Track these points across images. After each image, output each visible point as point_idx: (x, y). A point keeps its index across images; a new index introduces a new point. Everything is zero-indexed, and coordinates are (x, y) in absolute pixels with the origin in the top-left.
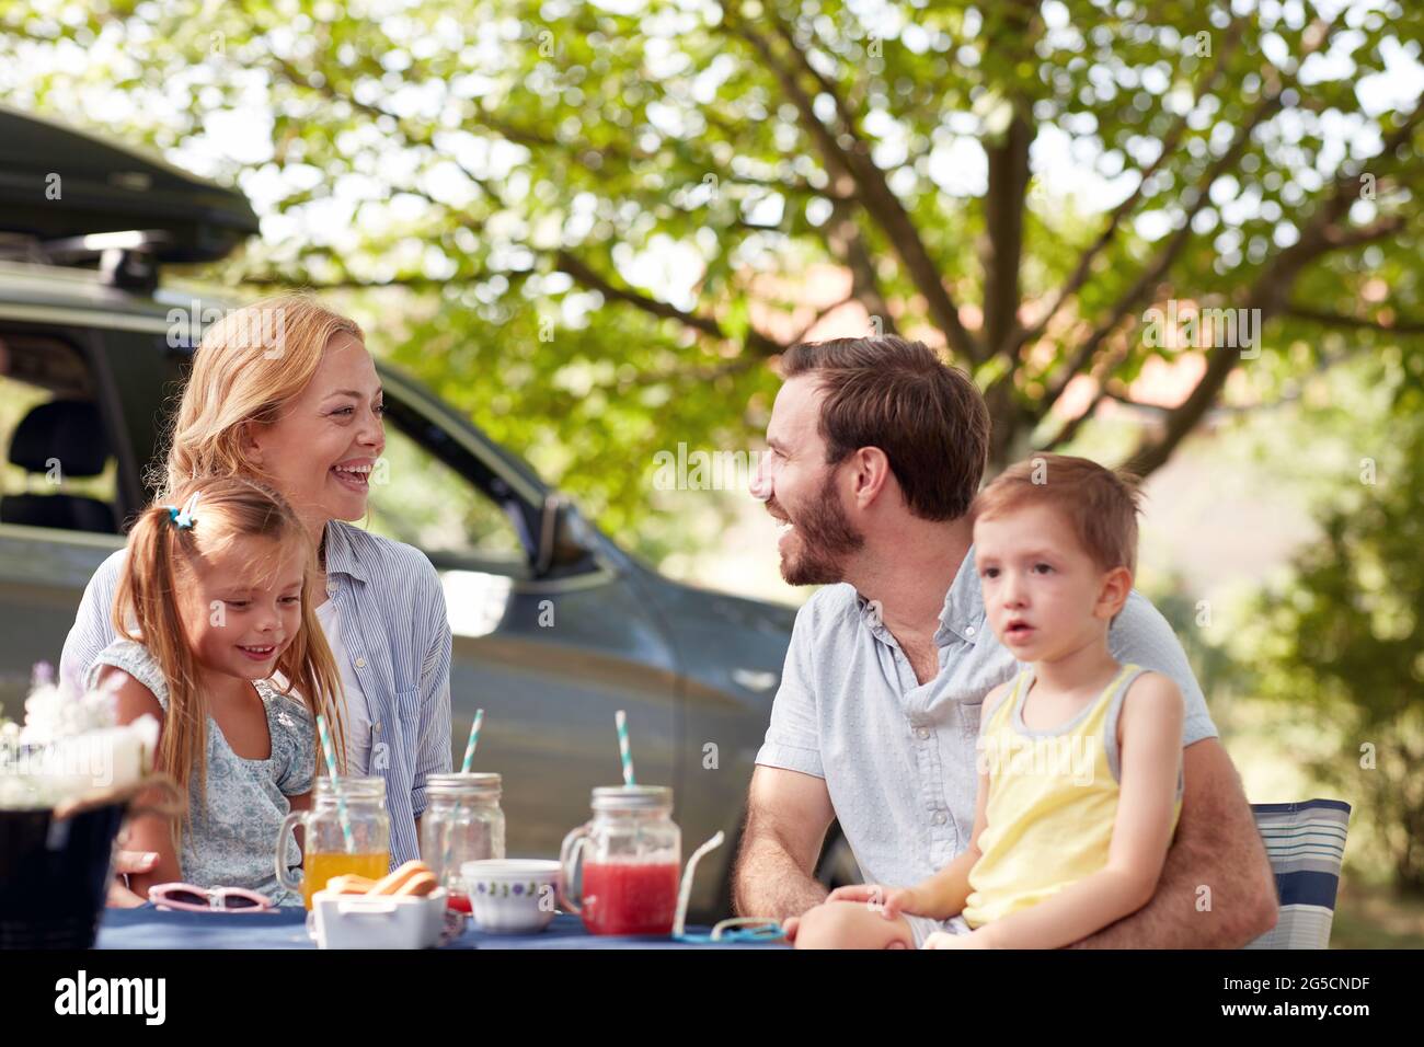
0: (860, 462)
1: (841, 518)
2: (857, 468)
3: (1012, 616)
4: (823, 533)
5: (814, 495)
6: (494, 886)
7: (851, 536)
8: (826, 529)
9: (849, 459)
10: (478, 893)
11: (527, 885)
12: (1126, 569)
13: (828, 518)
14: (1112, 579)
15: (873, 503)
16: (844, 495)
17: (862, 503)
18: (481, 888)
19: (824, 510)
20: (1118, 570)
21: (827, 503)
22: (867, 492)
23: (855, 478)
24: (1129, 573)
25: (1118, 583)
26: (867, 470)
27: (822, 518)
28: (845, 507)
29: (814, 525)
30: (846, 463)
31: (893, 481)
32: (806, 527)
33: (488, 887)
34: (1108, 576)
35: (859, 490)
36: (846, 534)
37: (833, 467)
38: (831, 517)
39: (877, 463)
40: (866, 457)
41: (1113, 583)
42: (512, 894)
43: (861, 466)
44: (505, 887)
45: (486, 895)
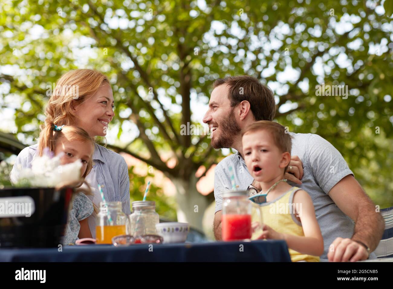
0: (241, 106)
1: (235, 123)
2: (240, 108)
3: (255, 164)
4: (229, 128)
5: (227, 116)
6: (169, 229)
7: (238, 128)
8: (230, 126)
9: (238, 105)
10: (163, 232)
11: (180, 228)
12: (289, 153)
13: (231, 123)
14: (284, 156)
15: (245, 118)
16: (236, 116)
17: (241, 119)
18: (165, 230)
19: (230, 120)
20: (286, 153)
21: (231, 118)
22: (243, 115)
23: (239, 112)
24: (289, 154)
25: (286, 157)
26: (243, 108)
27: (229, 123)
28: (236, 120)
29: (226, 125)
30: (237, 107)
31: (251, 113)
32: (224, 126)
33: (167, 229)
34: (283, 154)
35: (241, 114)
36: (237, 128)
37: (233, 108)
38: (232, 123)
39: (247, 106)
40: (243, 104)
41: (285, 157)
42: (175, 231)
43: (241, 108)
44: (173, 229)
45: (166, 232)
